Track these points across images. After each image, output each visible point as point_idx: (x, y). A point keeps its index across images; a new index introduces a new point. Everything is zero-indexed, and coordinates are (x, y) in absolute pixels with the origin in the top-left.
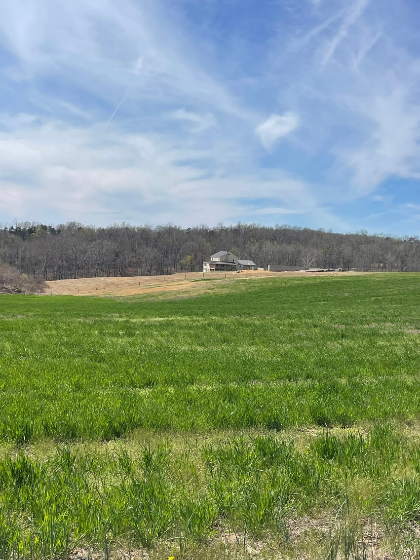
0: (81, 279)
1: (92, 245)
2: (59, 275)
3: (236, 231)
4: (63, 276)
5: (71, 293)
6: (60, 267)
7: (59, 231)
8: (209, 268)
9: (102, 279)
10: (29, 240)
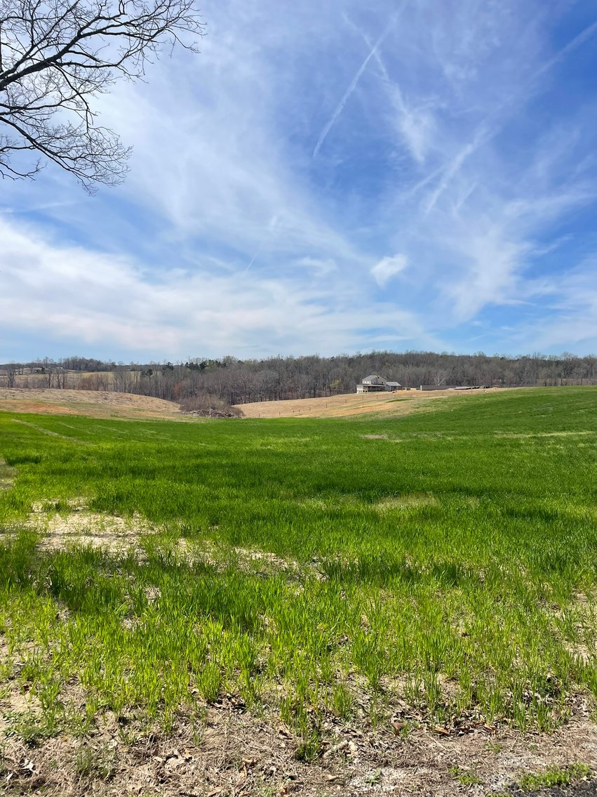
3: (372, 357)
7: (224, 365)
8: (362, 389)
10: (204, 374)
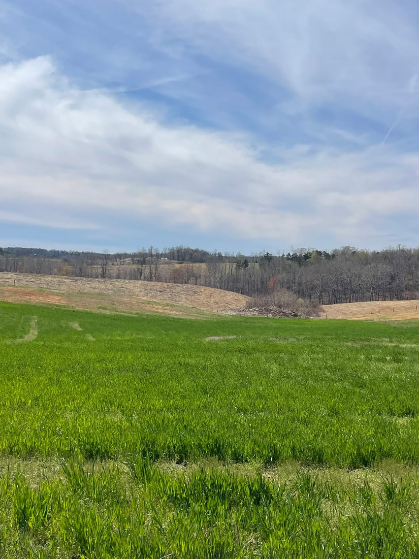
0: (356, 303)
1: (366, 269)
2: (334, 299)
4: (338, 300)
5: (345, 317)
6: (335, 292)
7: (334, 256)
9: (377, 302)
10: (305, 266)
